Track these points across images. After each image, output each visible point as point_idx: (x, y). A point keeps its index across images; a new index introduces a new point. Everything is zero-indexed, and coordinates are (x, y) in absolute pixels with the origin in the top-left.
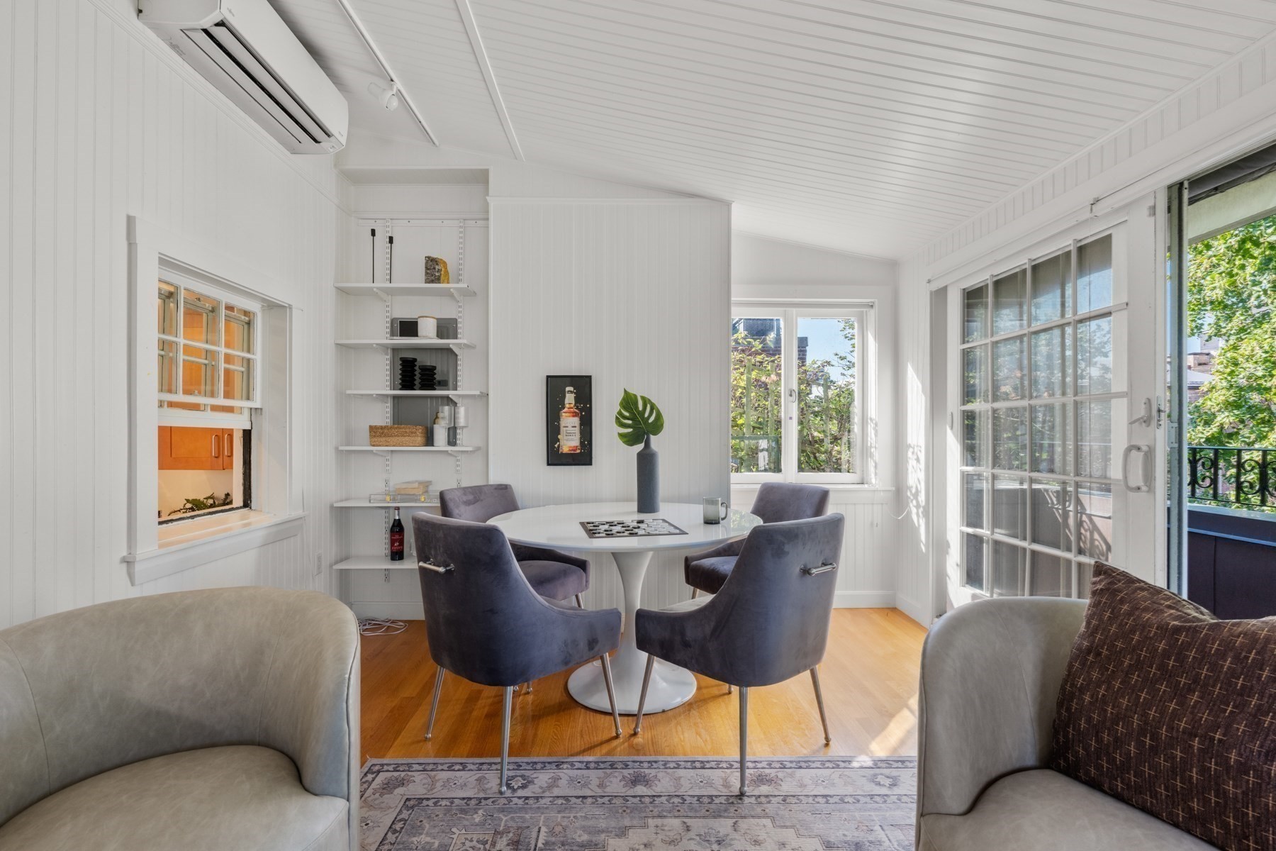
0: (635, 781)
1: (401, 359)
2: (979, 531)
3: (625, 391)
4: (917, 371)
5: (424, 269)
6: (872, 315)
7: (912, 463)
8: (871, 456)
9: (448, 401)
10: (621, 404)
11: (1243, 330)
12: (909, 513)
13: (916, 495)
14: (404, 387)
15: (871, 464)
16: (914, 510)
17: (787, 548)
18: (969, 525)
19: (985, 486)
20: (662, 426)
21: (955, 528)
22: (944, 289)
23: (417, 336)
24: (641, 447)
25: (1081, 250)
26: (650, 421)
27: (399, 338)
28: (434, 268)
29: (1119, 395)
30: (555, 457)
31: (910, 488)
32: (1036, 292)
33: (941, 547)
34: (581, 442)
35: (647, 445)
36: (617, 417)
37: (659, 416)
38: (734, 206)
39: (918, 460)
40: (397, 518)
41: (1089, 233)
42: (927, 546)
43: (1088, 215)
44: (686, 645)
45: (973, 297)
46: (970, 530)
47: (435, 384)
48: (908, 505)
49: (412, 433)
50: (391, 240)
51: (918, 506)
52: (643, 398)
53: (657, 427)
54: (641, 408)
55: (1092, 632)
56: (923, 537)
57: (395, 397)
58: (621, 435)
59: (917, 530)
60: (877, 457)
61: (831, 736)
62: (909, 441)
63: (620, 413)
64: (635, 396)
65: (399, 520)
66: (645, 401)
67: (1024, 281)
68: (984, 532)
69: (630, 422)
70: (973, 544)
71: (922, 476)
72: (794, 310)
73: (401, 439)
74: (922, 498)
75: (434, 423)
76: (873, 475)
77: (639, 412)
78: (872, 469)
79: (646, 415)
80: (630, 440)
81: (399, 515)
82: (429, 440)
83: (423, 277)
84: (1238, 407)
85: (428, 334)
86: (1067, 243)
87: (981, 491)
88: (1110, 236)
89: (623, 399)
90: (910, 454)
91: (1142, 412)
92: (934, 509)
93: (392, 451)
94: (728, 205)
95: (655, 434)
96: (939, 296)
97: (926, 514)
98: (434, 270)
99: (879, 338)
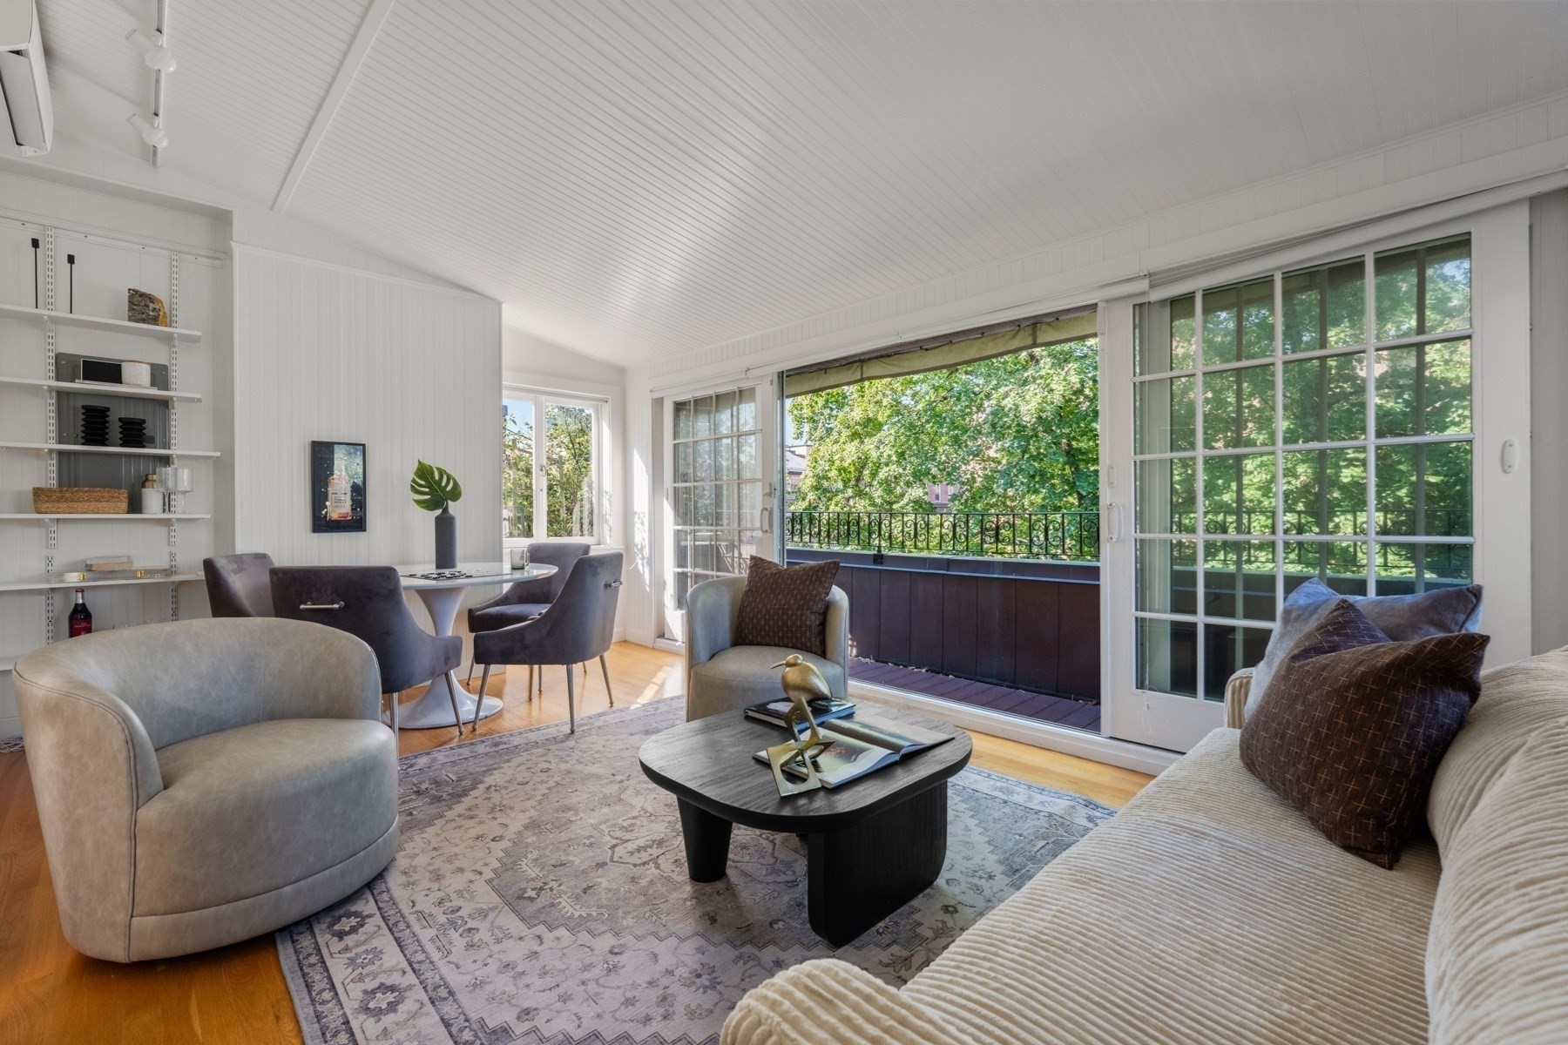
0: (496, 745)
1: (84, 407)
2: (685, 570)
3: (419, 462)
4: (642, 457)
5: (127, 304)
6: (606, 408)
7: (638, 526)
8: (607, 521)
9: (166, 460)
10: (416, 474)
11: (821, 438)
12: (636, 566)
13: (642, 550)
14: (88, 441)
15: (606, 528)
16: (640, 562)
17: (599, 570)
18: (679, 566)
19: (689, 543)
20: (460, 493)
21: (670, 570)
22: (661, 400)
23: (121, 383)
24: (439, 511)
25: (740, 392)
26: (449, 488)
27: (82, 381)
28: (148, 306)
29: (759, 480)
30: (322, 524)
31: (637, 546)
32: (717, 410)
33: (659, 585)
34: (352, 509)
35: (445, 510)
36: (412, 486)
37: (456, 485)
38: (503, 305)
39: (642, 523)
40: (80, 601)
41: (745, 385)
42: (650, 587)
43: (743, 376)
44: (526, 647)
45: (679, 407)
46: (680, 570)
47: (144, 441)
48: (635, 559)
49: (113, 497)
50: (71, 259)
51: (643, 558)
52: (438, 469)
53: (455, 494)
54: (437, 477)
55: (750, 582)
56: (647, 581)
57: (61, 453)
58: (418, 502)
59: (642, 576)
60: (611, 523)
61: (614, 700)
62: (635, 510)
63: (414, 481)
64: (431, 467)
65: (84, 604)
66: (441, 472)
67: (711, 402)
68: (689, 570)
69: (427, 490)
70: (682, 579)
71: (646, 535)
72: (544, 398)
73: (93, 505)
74: (646, 552)
75: (143, 486)
76: (608, 538)
77: (435, 481)
78: (607, 533)
79: (443, 484)
80: (430, 505)
81: (83, 598)
82: (135, 505)
83: (126, 313)
84: (817, 489)
85: (137, 380)
86: (733, 387)
87: (686, 547)
88: (754, 388)
89: (418, 469)
90: (636, 519)
91: (768, 490)
92: (654, 560)
93: (58, 520)
94: (499, 304)
95: (453, 500)
96: (658, 403)
97: (650, 564)
98: (143, 307)
99: (612, 427)
